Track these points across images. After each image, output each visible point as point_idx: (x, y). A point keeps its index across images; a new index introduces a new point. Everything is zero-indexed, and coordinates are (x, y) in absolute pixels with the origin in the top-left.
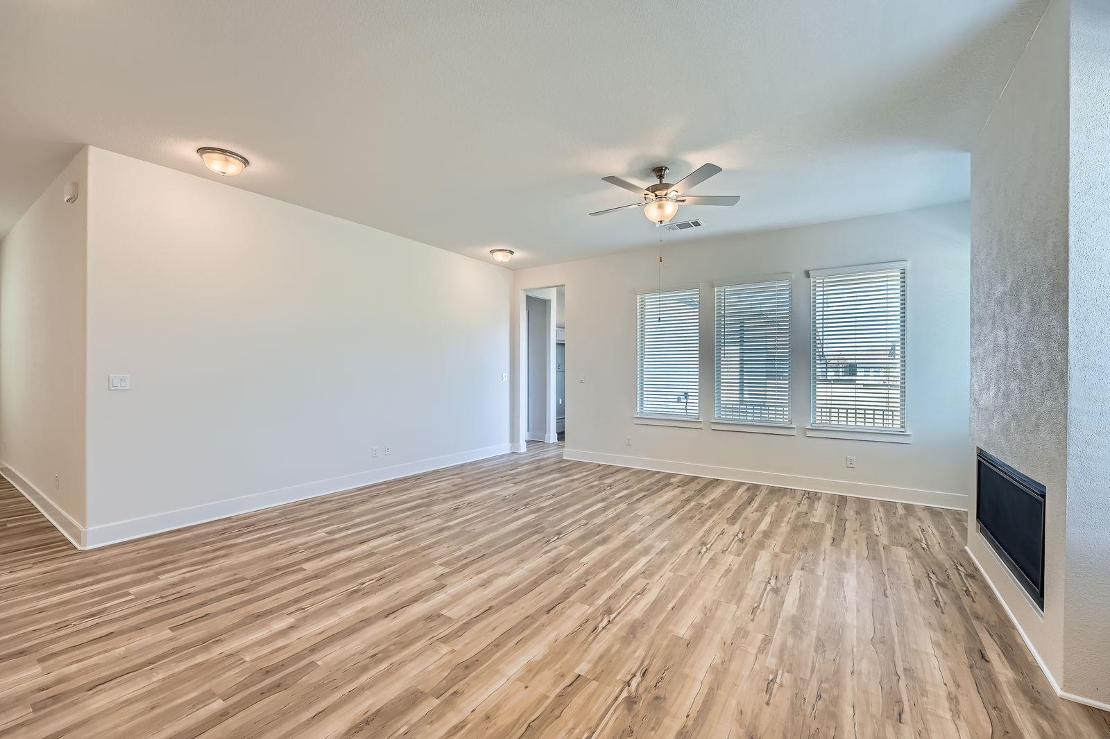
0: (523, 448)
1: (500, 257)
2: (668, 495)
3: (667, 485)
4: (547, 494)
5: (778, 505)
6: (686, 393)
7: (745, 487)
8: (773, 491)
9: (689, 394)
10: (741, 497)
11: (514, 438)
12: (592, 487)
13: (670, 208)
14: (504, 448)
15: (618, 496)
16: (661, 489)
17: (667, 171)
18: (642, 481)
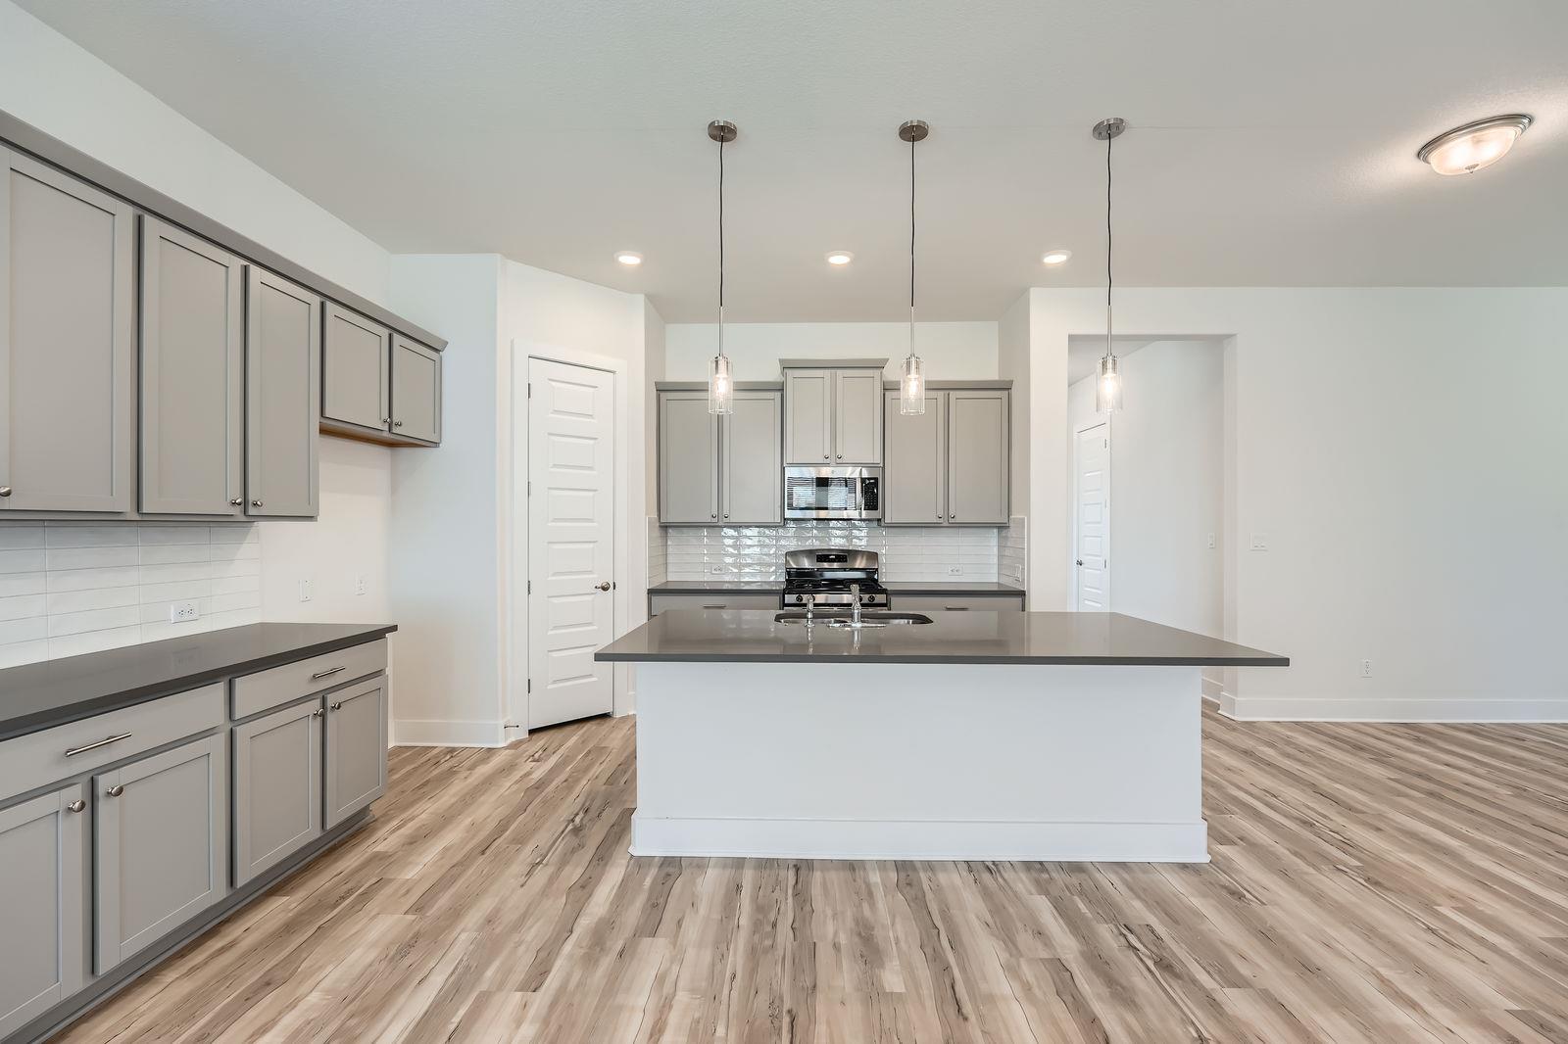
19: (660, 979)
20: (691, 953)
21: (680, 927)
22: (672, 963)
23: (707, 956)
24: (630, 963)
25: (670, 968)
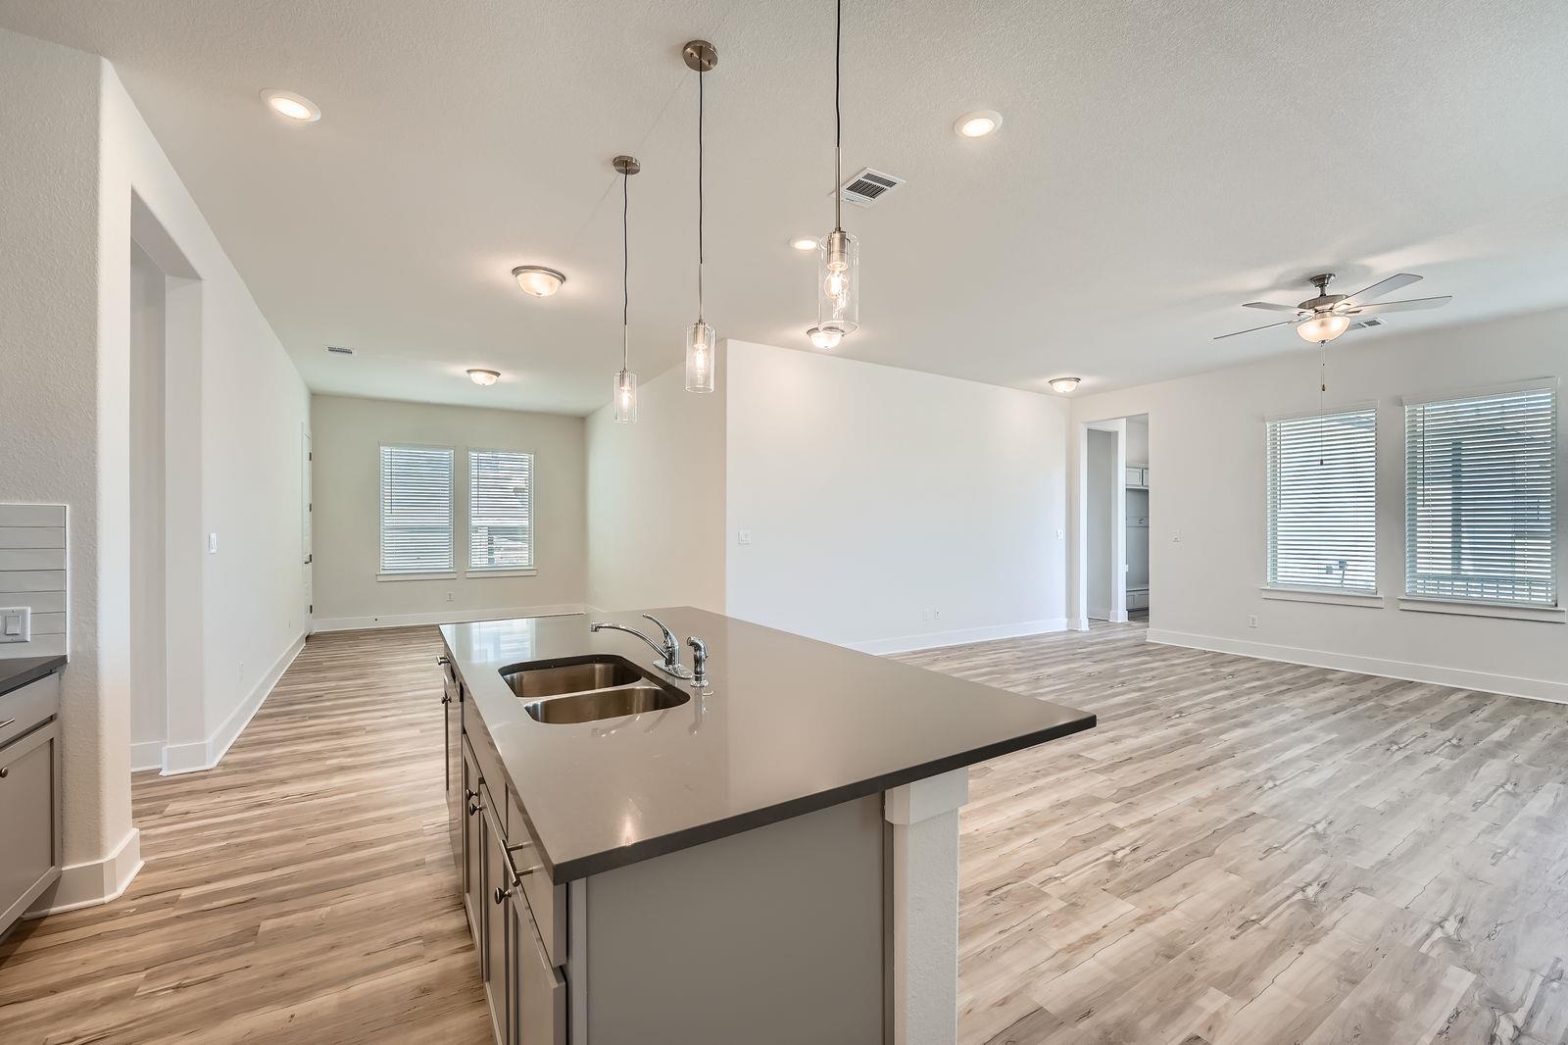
0: (1084, 626)
1: (1063, 387)
2: (1326, 691)
3: (1324, 681)
4: (1145, 675)
5: (1526, 720)
6: (1341, 562)
7: (1462, 695)
8: (1518, 703)
9: (1348, 563)
10: (1455, 704)
11: (1071, 613)
12: (1204, 674)
13: (1337, 325)
14: (1060, 624)
15: (1247, 686)
16: (1314, 684)
17: (1333, 278)
18: (1280, 673)
19: (1064, 968)
20: (1019, 969)
21: (1006, 998)
22: (1043, 973)
23: (1006, 958)
24: (1084, 999)
25: (1050, 970)
